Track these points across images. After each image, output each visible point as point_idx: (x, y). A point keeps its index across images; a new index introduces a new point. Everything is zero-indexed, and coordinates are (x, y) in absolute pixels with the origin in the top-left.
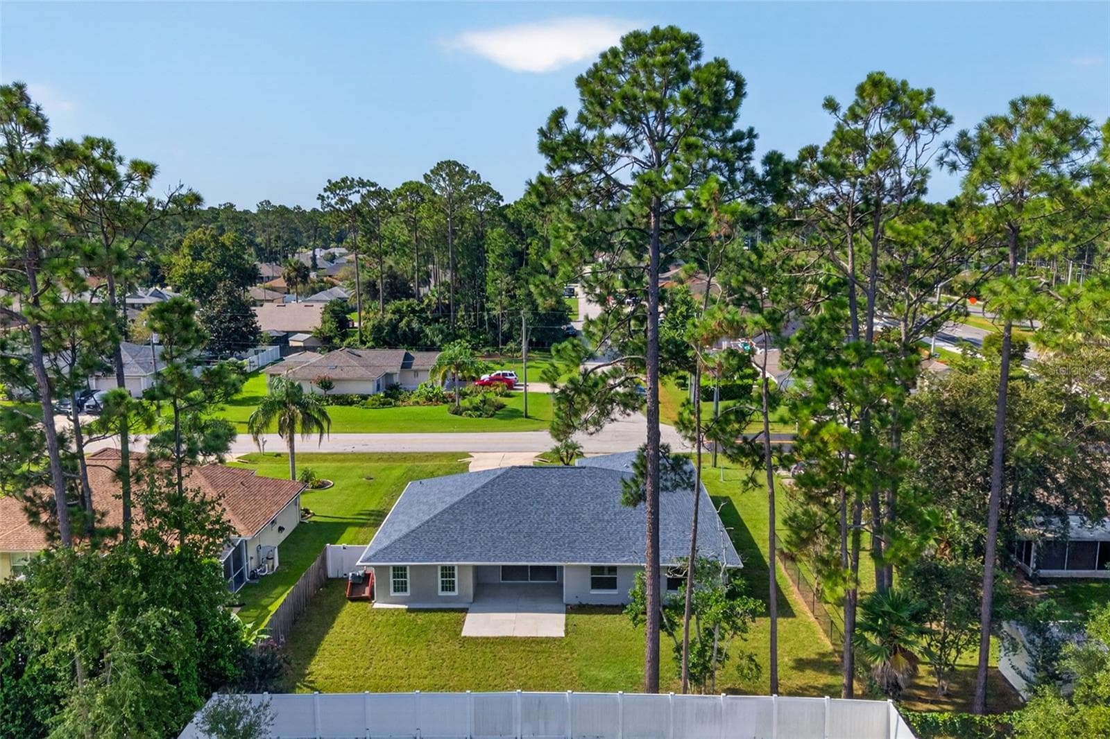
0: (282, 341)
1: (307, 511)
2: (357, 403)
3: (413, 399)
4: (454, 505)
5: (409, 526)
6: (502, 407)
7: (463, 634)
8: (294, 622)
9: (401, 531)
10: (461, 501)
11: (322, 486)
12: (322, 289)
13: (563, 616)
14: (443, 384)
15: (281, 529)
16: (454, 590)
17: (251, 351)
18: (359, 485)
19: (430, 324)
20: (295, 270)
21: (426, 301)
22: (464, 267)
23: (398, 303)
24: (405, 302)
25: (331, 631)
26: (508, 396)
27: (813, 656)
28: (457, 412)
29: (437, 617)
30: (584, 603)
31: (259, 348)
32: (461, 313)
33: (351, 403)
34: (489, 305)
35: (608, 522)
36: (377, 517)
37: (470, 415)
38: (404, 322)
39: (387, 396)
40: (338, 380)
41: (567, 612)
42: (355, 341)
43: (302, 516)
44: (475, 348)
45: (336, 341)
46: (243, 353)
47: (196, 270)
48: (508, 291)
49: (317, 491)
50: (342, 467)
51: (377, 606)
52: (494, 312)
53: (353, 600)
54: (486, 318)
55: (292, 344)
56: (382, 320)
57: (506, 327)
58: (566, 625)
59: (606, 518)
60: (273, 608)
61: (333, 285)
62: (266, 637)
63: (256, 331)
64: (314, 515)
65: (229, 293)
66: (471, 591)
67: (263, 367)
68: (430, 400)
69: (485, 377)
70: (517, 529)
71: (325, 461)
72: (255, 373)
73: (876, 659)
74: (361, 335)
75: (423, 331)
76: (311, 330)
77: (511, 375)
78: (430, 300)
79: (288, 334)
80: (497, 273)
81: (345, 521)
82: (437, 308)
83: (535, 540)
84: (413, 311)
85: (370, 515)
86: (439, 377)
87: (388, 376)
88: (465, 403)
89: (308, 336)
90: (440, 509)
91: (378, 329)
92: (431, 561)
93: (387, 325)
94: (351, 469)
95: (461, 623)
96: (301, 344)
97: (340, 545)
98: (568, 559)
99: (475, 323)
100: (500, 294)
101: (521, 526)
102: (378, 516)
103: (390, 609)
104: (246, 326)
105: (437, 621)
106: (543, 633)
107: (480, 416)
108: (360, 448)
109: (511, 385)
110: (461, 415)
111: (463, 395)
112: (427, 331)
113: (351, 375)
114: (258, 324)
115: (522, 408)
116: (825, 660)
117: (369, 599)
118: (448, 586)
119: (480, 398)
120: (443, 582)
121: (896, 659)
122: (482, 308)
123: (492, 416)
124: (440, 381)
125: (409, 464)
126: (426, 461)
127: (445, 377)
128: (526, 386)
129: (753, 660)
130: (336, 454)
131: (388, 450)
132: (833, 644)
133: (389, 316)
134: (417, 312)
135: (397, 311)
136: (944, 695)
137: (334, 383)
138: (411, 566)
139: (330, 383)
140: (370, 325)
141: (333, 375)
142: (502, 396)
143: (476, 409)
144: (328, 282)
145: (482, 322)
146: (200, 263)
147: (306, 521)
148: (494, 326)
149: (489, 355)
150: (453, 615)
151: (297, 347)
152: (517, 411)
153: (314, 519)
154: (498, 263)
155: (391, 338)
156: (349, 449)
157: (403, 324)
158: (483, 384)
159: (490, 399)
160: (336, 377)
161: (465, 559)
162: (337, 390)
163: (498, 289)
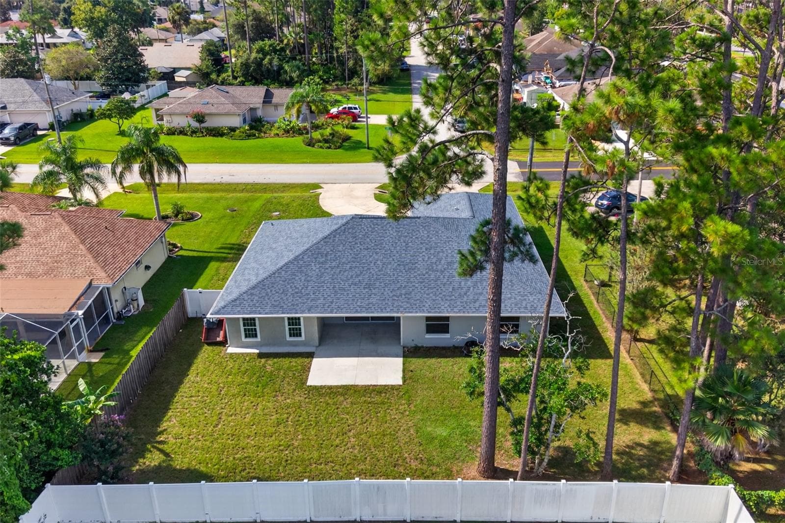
0: (168, 76)
1: (175, 246)
2: (227, 134)
3: (274, 131)
4: (297, 256)
5: (257, 275)
6: (347, 138)
7: (309, 383)
8: (152, 371)
9: (249, 280)
10: (304, 253)
11: (191, 218)
12: (206, 29)
13: (400, 360)
14: (298, 117)
15: (147, 268)
16: (300, 336)
17: (142, 86)
18: (224, 217)
19: (288, 62)
20: (178, 14)
21: (285, 41)
22: (315, 10)
23: (261, 43)
24: (267, 42)
25: (186, 380)
26: (353, 128)
27: (636, 406)
28: (310, 143)
29: (285, 362)
30: (420, 345)
31: (149, 83)
32: (315, 50)
33: (222, 135)
34: (336, 44)
35: (442, 272)
36: (236, 251)
37: (321, 147)
38: (266, 60)
39: (252, 128)
40: (210, 114)
41: (404, 357)
42: (229, 76)
43: (170, 251)
44: (326, 82)
45: (214, 76)
46: (136, 88)
47: (96, 15)
48: (352, 32)
49: (187, 223)
50: (211, 198)
51: (231, 350)
52: (340, 51)
53: (209, 344)
54: (335, 55)
55: (177, 79)
56: (248, 59)
57: (351, 63)
58: (404, 371)
59: (440, 267)
60: (134, 353)
61: (214, 26)
62: (113, 403)
63: (145, 69)
64: (181, 249)
65: (119, 35)
66: (316, 335)
67: (150, 102)
68: (287, 132)
69: (334, 110)
70: (357, 280)
71: (197, 191)
72: (143, 107)
73: (716, 440)
74: (233, 71)
75: (283, 68)
76: (191, 66)
77: (355, 108)
78: (289, 40)
79: (175, 70)
80: (343, 16)
81: (209, 255)
82: (294, 47)
83: (374, 291)
84: (275, 51)
85: (231, 249)
86: (294, 111)
87: (253, 110)
88: (316, 135)
89: (188, 73)
90: (286, 260)
91: (246, 65)
92: (277, 313)
93: (252, 63)
94: (218, 200)
95: (307, 369)
96: (184, 80)
97: (196, 290)
98: (406, 310)
99: (326, 60)
100: (346, 35)
101: (360, 278)
102: (238, 250)
103: (242, 354)
104: (136, 64)
105: (285, 366)
106: (383, 381)
107: (329, 148)
108: (227, 179)
109: (355, 118)
110: (313, 146)
111: (316, 127)
112: (286, 68)
113: (222, 109)
114: (146, 63)
115: (364, 140)
116: (647, 410)
117: (224, 343)
118: (295, 333)
119: (328, 131)
120: (290, 329)
121: (736, 439)
122: (332, 47)
123: (339, 147)
124: (295, 115)
125: (268, 195)
126: (282, 192)
127: (299, 112)
128: (368, 118)
129: (592, 439)
130: (206, 184)
131: (251, 181)
132: (653, 391)
133: (254, 55)
134: (278, 50)
135: (261, 50)
136: (765, 452)
137: (206, 118)
138: (259, 318)
139: (203, 117)
140: (240, 61)
141: (205, 110)
142: (347, 127)
143: (326, 141)
144: (210, 23)
145: (332, 58)
146: (98, 8)
147: (174, 256)
148: (342, 62)
149: (338, 89)
150: (300, 360)
151: (181, 82)
152: (360, 142)
153: (181, 253)
154: (343, 7)
155: (257, 74)
156: (218, 180)
157: (266, 61)
158: (333, 117)
159: (337, 132)
160: (208, 112)
161: (309, 311)
162: (210, 123)
163: (343, 30)
